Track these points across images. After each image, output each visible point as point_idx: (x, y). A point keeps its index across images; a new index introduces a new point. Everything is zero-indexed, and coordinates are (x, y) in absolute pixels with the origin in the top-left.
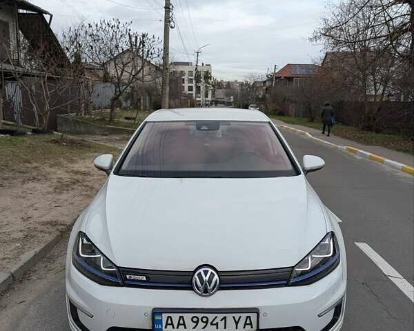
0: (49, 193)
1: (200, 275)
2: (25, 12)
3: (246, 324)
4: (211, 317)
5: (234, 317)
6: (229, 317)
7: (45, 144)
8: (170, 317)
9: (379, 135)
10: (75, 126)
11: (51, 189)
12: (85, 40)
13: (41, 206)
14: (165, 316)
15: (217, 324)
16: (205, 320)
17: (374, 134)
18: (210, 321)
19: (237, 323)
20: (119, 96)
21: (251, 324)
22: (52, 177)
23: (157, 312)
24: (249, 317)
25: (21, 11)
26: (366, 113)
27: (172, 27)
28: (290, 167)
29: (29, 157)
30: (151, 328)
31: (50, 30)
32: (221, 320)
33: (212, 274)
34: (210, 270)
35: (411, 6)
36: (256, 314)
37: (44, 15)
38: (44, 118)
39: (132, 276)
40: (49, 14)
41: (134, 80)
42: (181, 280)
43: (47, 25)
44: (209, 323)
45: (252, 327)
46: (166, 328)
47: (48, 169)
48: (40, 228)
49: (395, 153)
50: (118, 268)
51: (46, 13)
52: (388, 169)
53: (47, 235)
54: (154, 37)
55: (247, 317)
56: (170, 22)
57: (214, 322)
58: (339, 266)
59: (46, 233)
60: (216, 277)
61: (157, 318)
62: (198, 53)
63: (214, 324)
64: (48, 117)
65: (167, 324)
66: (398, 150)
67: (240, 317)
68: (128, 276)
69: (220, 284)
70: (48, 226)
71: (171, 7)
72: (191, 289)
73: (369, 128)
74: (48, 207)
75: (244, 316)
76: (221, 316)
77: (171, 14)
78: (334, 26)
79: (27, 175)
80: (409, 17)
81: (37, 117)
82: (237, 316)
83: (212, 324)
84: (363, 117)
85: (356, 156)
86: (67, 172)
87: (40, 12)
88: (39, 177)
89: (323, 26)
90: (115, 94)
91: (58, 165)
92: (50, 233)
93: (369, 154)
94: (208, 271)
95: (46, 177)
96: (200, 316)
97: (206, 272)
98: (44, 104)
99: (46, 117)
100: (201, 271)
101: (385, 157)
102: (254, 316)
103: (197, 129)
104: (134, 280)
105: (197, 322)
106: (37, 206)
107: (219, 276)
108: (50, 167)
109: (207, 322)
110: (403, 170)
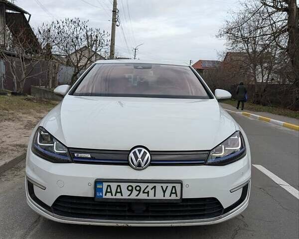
0: (20, 129)
1: (135, 153)
2: (11, 11)
3: (172, 193)
4: (143, 186)
5: (162, 187)
6: (158, 186)
7: (21, 100)
8: (109, 186)
9: (265, 107)
10: (44, 94)
11: (22, 126)
12: (54, 32)
13: (13, 136)
14: (105, 185)
15: (148, 193)
16: (138, 188)
17: (261, 106)
18: (142, 190)
19: (164, 192)
20: (77, 73)
21: (176, 193)
22: (24, 119)
23: (98, 182)
24: (175, 187)
25: (8, 11)
26: (256, 91)
27: (117, 26)
28: (206, 94)
29: (7, 107)
30: (93, 196)
31: (29, 26)
32: (152, 189)
33: (145, 153)
34: (143, 150)
35: (288, 14)
36: (180, 184)
37: (25, 14)
38: (21, 84)
39: (79, 154)
40: (29, 14)
41: (89, 62)
42: (119, 158)
43: (26, 23)
44: (142, 192)
45: (177, 196)
46: (106, 195)
47: (21, 115)
48: (11, 148)
49: (277, 116)
50: (68, 148)
51: (26, 13)
52: (273, 125)
53: (16, 152)
54: (104, 32)
55: (173, 187)
56: (116, 21)
57: (146, 191)
58: (245, 157)
59: (15, 151)
60: (148, 155)
61: (99, 186)
62: (136, 49)
63: (146, 193)
64: (24, 84)
65: (107, 192)
66: (280, 115)
67: (167, 186)
68: (76, 155)
69: (151, 161)
70: (17, 147)
71: (117, 11)
72: (128, 164)
73: (258, 103)
74: (19, 136)
75: (170, 186)
76: (151, 185)
77: (117, 16)
78: (234, 27)
79: (5, 117)
80: (287, 21)
81: (15, 83)
82: (164, 186)
83: (144, 192)
84: (254, 94)
85: (249, 118)
86: (35, 117)
87: (23, 12)
88: (14, 119)
89: (226, 26)
90: (74, 72)
91: (30, 113)
92: (18, 151)
93: (258, 116)
94: (141, 150)
95: (19, 119)
96: (134, 185)
97: (140, 151)
98: (21, 74)
99: (22, 84)
100: (136, 150)
101: (271, 118)
102: (178, 186)
103: (135, 68)
104: (81, 158)
105: (132, 191)
106: (10, 135)
107: (151, 155)
108: (23, 114)
109: (139, 191)
110: (284, 126)
